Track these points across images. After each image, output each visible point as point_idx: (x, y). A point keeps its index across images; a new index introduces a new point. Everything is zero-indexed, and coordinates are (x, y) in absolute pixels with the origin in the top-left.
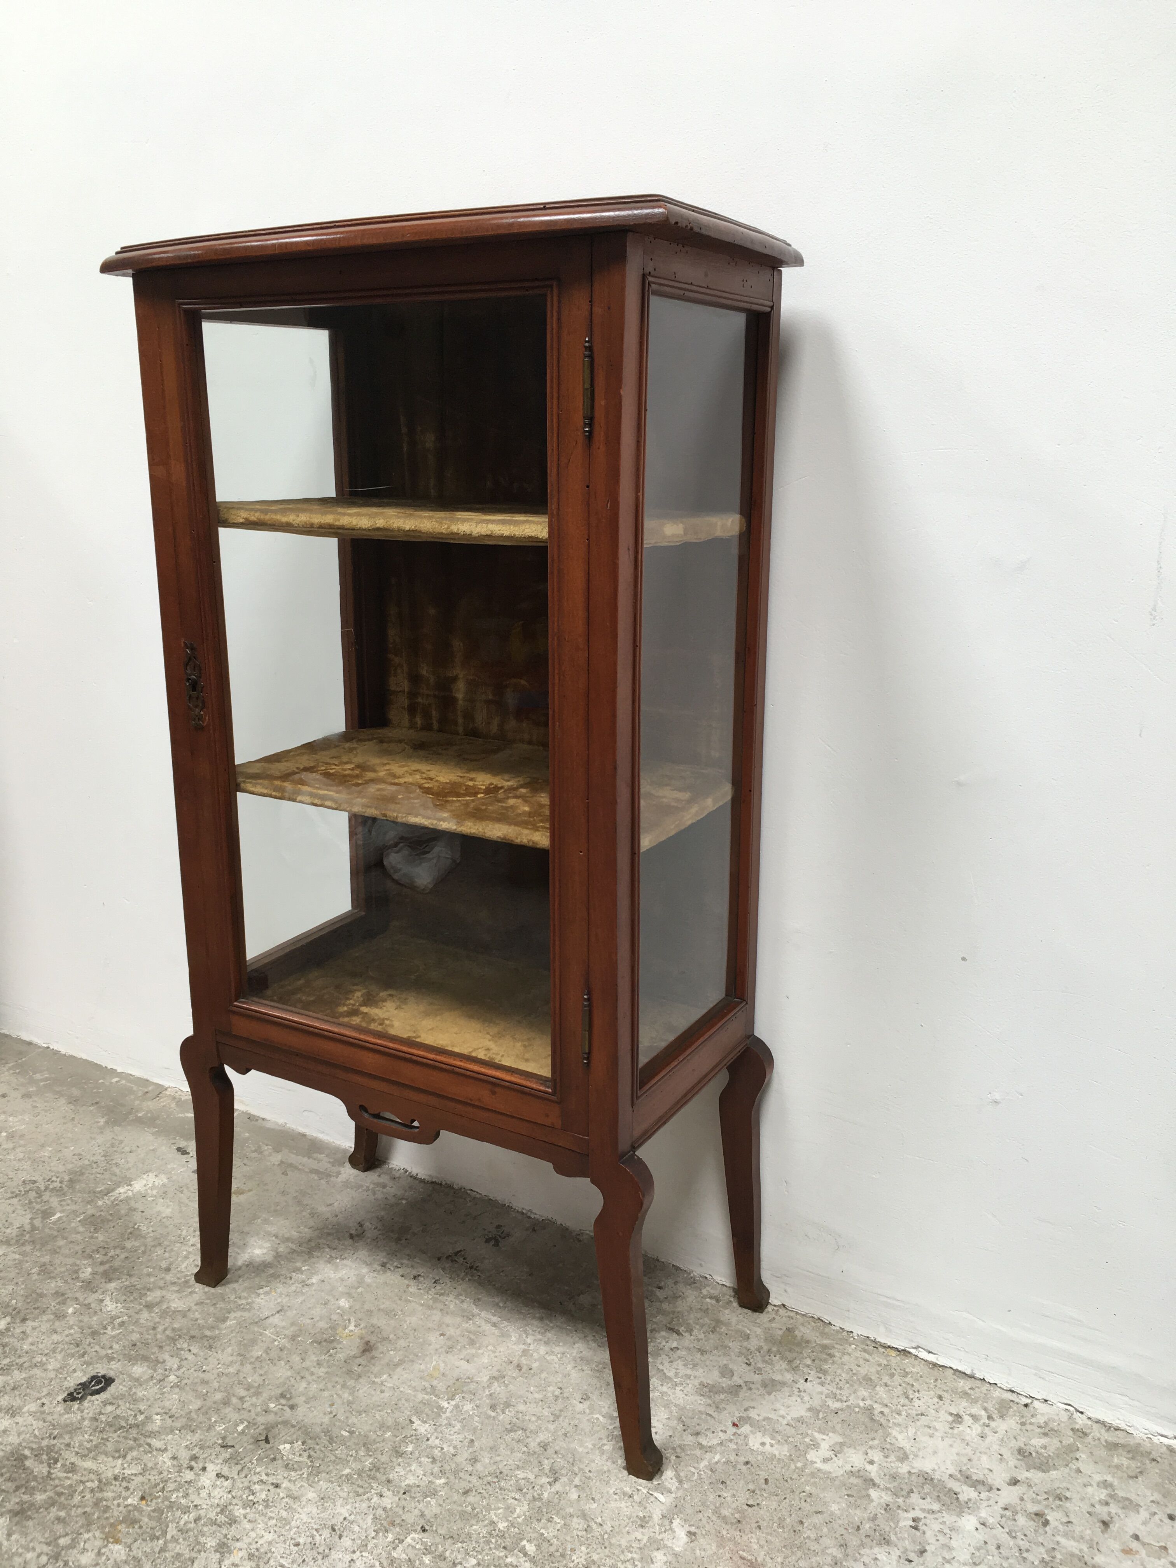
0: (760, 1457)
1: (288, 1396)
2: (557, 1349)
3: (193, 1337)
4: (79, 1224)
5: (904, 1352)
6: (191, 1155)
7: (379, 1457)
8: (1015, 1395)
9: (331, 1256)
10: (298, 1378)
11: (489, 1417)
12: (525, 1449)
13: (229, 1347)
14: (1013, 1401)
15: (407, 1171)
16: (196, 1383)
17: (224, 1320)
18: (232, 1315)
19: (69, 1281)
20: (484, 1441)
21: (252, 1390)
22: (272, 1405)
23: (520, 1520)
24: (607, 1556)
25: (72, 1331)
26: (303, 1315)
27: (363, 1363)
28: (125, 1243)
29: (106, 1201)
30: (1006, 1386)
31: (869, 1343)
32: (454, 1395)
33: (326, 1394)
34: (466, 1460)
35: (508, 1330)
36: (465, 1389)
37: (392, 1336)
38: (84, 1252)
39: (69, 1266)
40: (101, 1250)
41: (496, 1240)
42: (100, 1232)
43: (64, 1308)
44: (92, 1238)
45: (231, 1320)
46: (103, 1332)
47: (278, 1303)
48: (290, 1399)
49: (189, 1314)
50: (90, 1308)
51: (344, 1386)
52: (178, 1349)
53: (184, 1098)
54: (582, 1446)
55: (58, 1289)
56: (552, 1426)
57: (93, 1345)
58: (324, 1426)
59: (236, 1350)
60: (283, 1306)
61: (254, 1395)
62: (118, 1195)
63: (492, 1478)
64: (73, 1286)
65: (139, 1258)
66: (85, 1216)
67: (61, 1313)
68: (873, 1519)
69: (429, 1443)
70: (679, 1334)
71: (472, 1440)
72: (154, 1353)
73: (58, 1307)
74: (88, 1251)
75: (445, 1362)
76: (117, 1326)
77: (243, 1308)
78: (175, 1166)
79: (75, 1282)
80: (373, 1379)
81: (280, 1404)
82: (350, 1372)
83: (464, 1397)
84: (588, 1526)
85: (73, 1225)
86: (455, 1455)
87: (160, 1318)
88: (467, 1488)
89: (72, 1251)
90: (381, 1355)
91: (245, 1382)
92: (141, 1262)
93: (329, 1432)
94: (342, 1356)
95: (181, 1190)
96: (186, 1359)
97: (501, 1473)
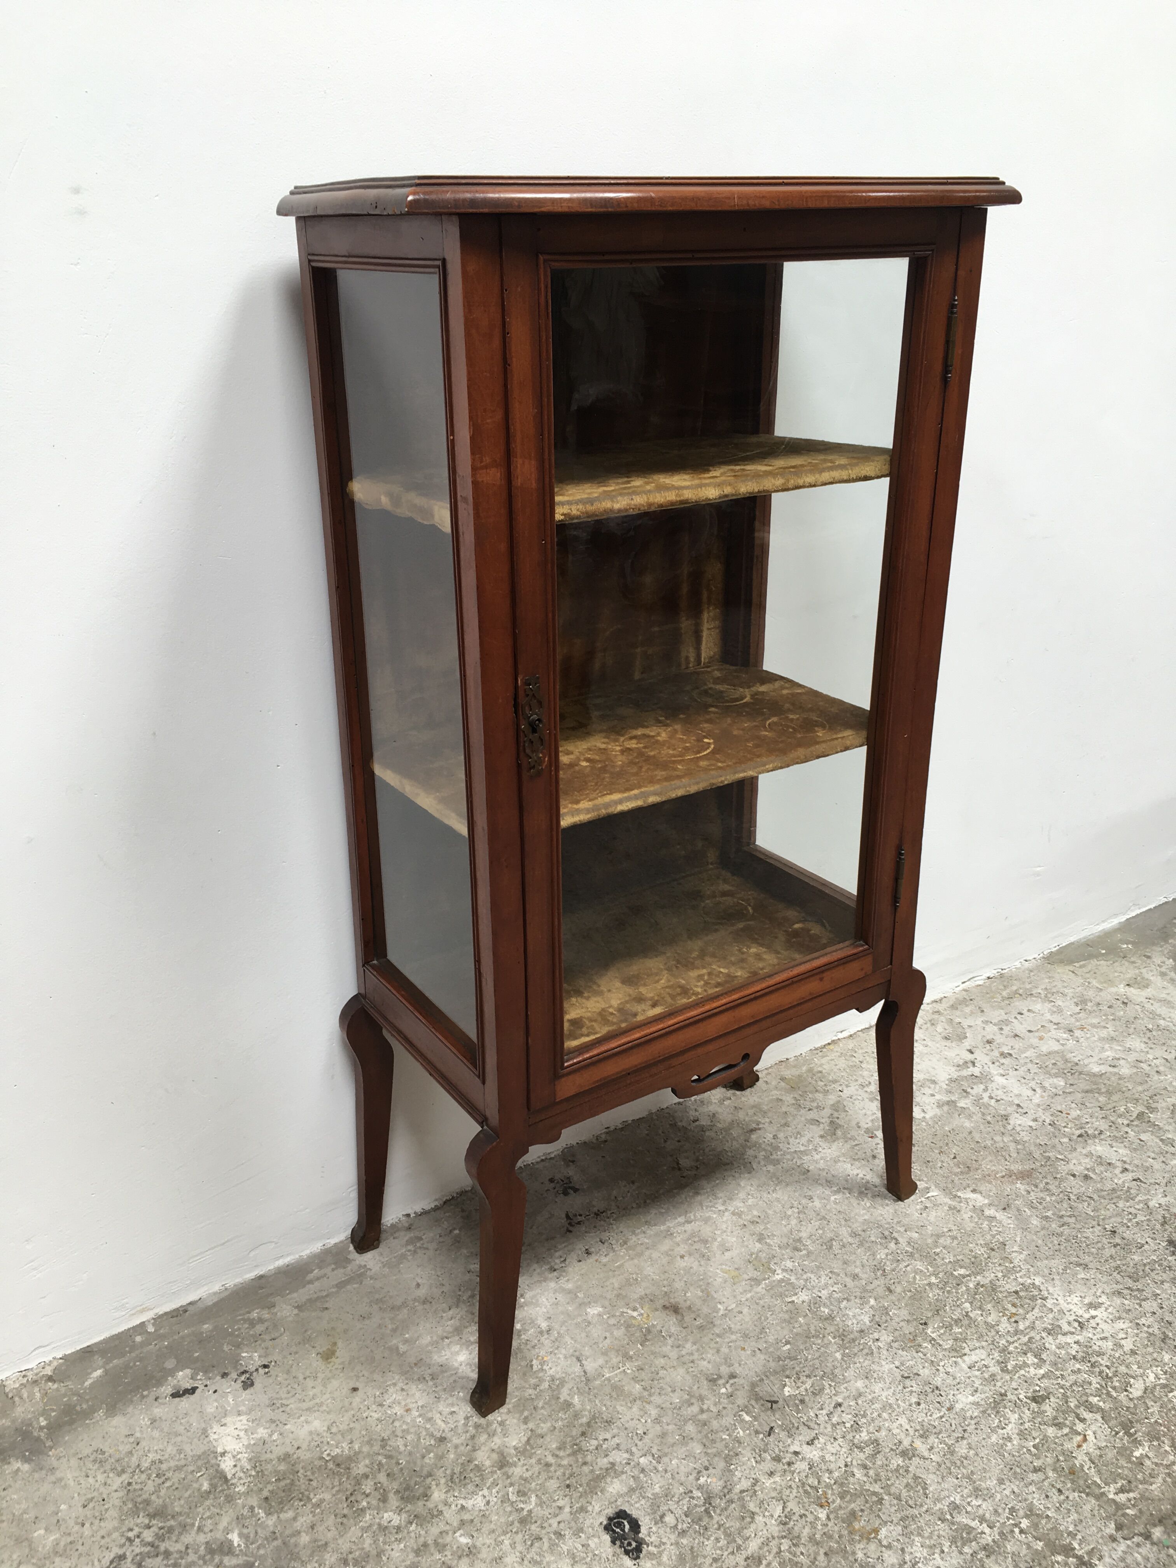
1: (715, 1377)
2: (742, 1195)
3: (583, 1434)
4: (274, 1518)
6: (201, 1386)
7: (827, 1331)
10: (692, 1365)
11: (807, 1255)
12: (854, 1246)
13: (615, 1407)
16: (661, 1442)
17: (568, 1405)
18: (564, 1397)
19: (399, 1536)
20: (836, 1266)
21: (693, 1400)
22: (724, 1391)
23: (930, 1269)
24: (982, 1236)
25: (507, 1542)
26: (596, 1343)
27: (693, 1316)
28: (354, 1474)
29: (242, 1482)
32: (769, 1269)
33: (725, 1350)
34: (853, 1281)
35: (701, 1216)
36: (764, 1261)
37: (665, 1289)
38: (345, 1516)
39: (365, 1535)
40: (353, 1498)
41: (570, 1188)
42: (312, 1496)
43: (455, 1547)
44: (318, 1505)
45: (572, 1398)
46: (525, 1513)
47: (566, 1357)
48: (720, 1377)
49: (539, 1431)
50: (472, 1521)
51: (718, 1336)
52: (597, 1449)
53: (48, 1371)
54: (863, 1215)
55: (409, 1550)
56: (833, 1225)
57: (545, 1525)
58: (771, 1360)
59: (624, 1403)
60: (572, 1355)
61: (702, 1401)
62: (238, 1468)
63: (879, 1273)
64: (413, 1535)
65: (398, 1464)
66: (260, 1508)
67: (463, 1550)
68: (983, 1114)
69: (823, 1297)
70: (760, 1129)
71: (831, 1272)
72: (592, 1471)
73: (448, 1553)
74: (346, 1511)
75: (721, 1264)
76: (522, 1498)
77: (558, 1386)
78: (215, 1404)
79: (405, 1531)
80: (720, 1315)
81: (724, 1384)
82: (701, 1328)
83: (775, 1264)
84: (949, 1236)
85: (270, 1523)
86: (845, 1286)
87: (531, 1458)
88: (885, 1289)
89: (333, 1529)
90: (689, 1302)
91: (679, 1405)
92: (408, 1462)
93: (779, 1358)
94: (675, 1329)
95: (278, 1405)
96: (618, 1445)
97: (875, 1266)
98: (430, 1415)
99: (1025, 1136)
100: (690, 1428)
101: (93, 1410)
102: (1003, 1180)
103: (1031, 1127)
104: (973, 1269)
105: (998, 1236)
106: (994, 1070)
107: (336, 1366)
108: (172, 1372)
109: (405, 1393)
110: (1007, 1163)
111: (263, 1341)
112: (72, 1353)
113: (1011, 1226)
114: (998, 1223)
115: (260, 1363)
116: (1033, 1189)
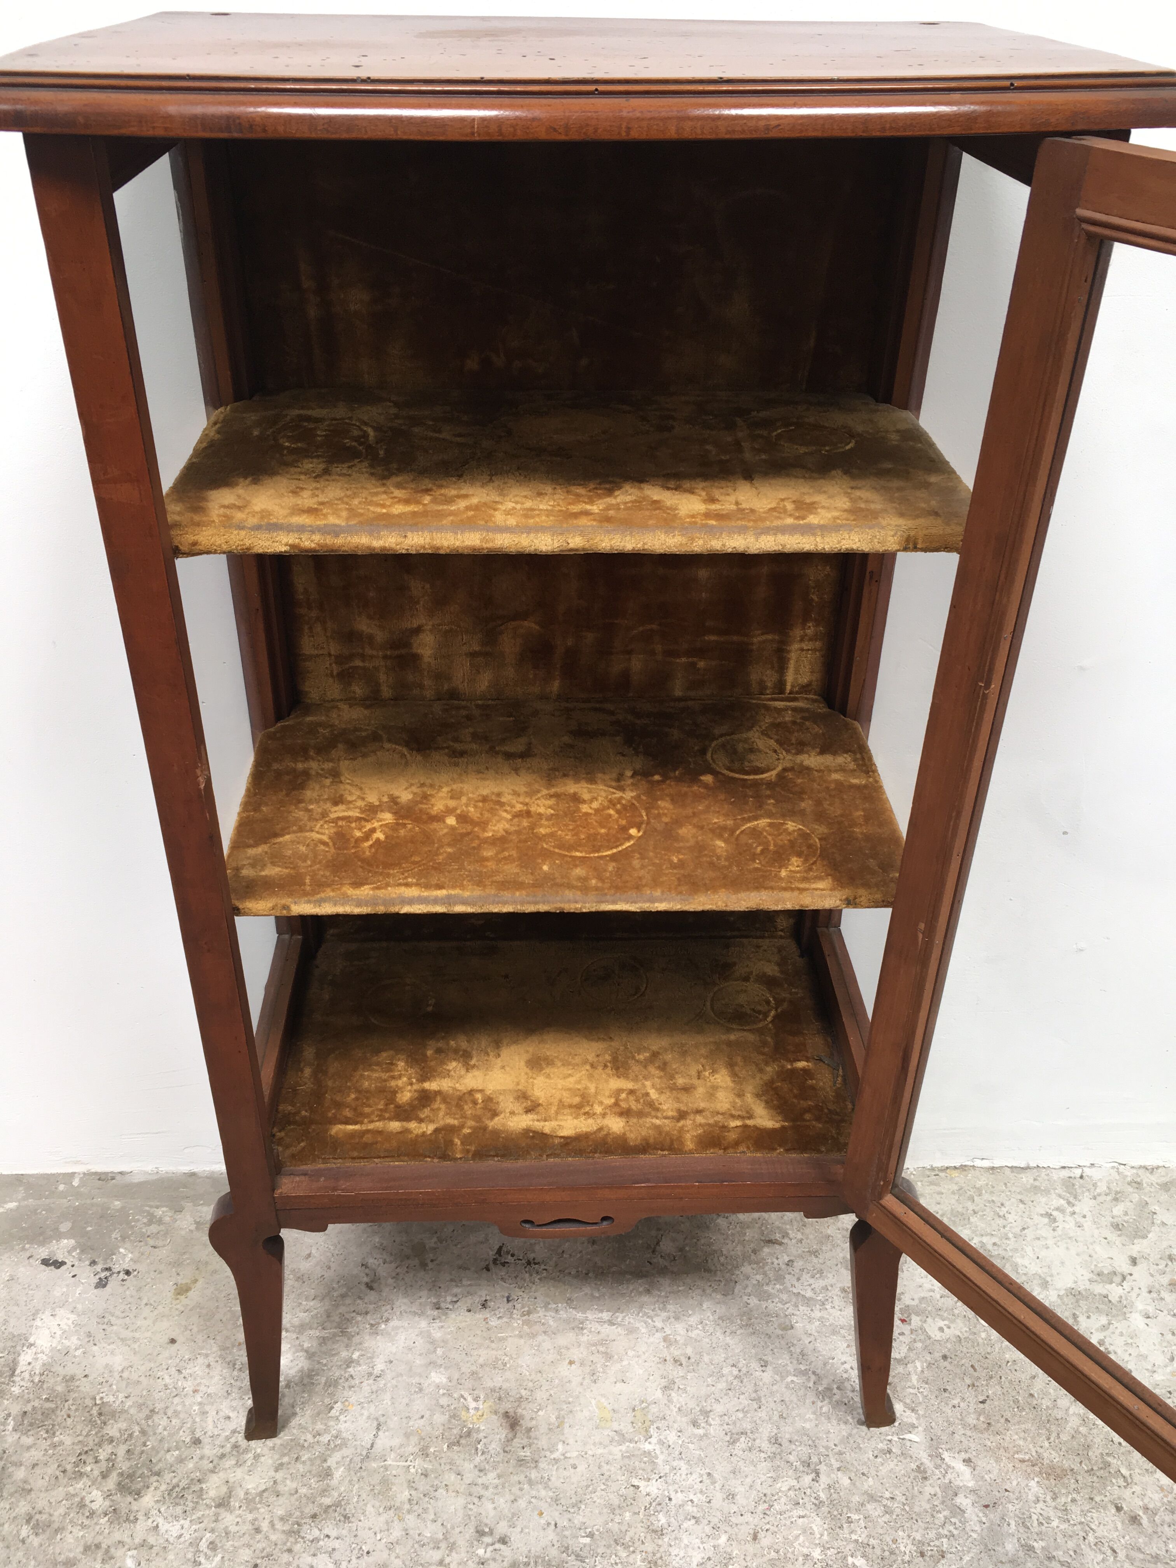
0: (949, 1345)
1: (487, 1530)
2: (693, 1320)
3: (314, 1516)
4: (16, 1436)
5: (963, 1168)
6: (69, 1264)
7: (642, 1548)
8: (1067, 1170)
9: (372, 1325)
10: (476, 1500)
11: (701, 1438)
12: (762, 1455)
13: (366, 1505)
14: (1070, 1177)
17: (327, 1474)
18: (331, 1462)
19: (86, 1522)
20: (721, 1470)
21: (443, 1545)
22: (481, 1552)
23: (825, 1537)
24: (927, 1528)
26: (409, 1418)
27: (525, 1441)
28: (105, 1431)
29: (22, 1383)
30: (1056, 1164)
31: (930, 1171)
32: (647, 1431)
33: (522, 1503)
34: (724, 1499)
35: (629, 1323)
36: (650, 1417)
37: (523, 1392)
38: (64, 1472)
39: (64, 1502)
40: (83, 1457)
42: (58, 1433)
44: (54, 1446)
45: (337, 1469)
47: (369, 1418)
48: (491, 1532)
49: (280, 1488)
50: (151, 1547)
51: (531, 1482)
52: (312, 1541)
54: (805, 1421)
55: (82, 1542)
56: (762, 1414)
58: (557, 1545)
59: (377, 1504)
60: (377, 1419)
61: (451, 1551)
62: (30, 1367)
63: (763, 1507)
64: (98, 1528)
65: (145, 1445)
66: (14, 1419)
69: (674, 1502)
70: (781, 1244)
71: (709, 1474)
74: (69, 1467)
75: (603, 1395)
76: (209, 1552)
77: (336, 1446)
78: (65, 1290)
79: (95, 1520)
80: (552, 1457)
81: (488, 1545)
82: (521, 1462)
83: (658, 1428)
84: (885, 1506)
85: (10, 1440)
86: (709, 1502)
87: (250, 1512)
88: (752, 1532)
89: (47, 1479)
90: (534, 1422)
91: (426, 1541)
92: (153, 1448)
93: (567, 1548)
94: (495, 1447)
95: (106, 1320)
96: (334, 1550)
97: (765, 1495)
98: (207, 1408)
102: (1018, 1465)
105: (945, 1540)
106: (1142, 1304)
107: (178, 1306)
108: (59, 1236)
109: (207, 1370)
110: (1046, 1444)
111: (146, 1244)
112: (8, 1175)
113: (975, 1535)
114: (960, 1522)
115: (126, 1267)
116: (1048, 1498)
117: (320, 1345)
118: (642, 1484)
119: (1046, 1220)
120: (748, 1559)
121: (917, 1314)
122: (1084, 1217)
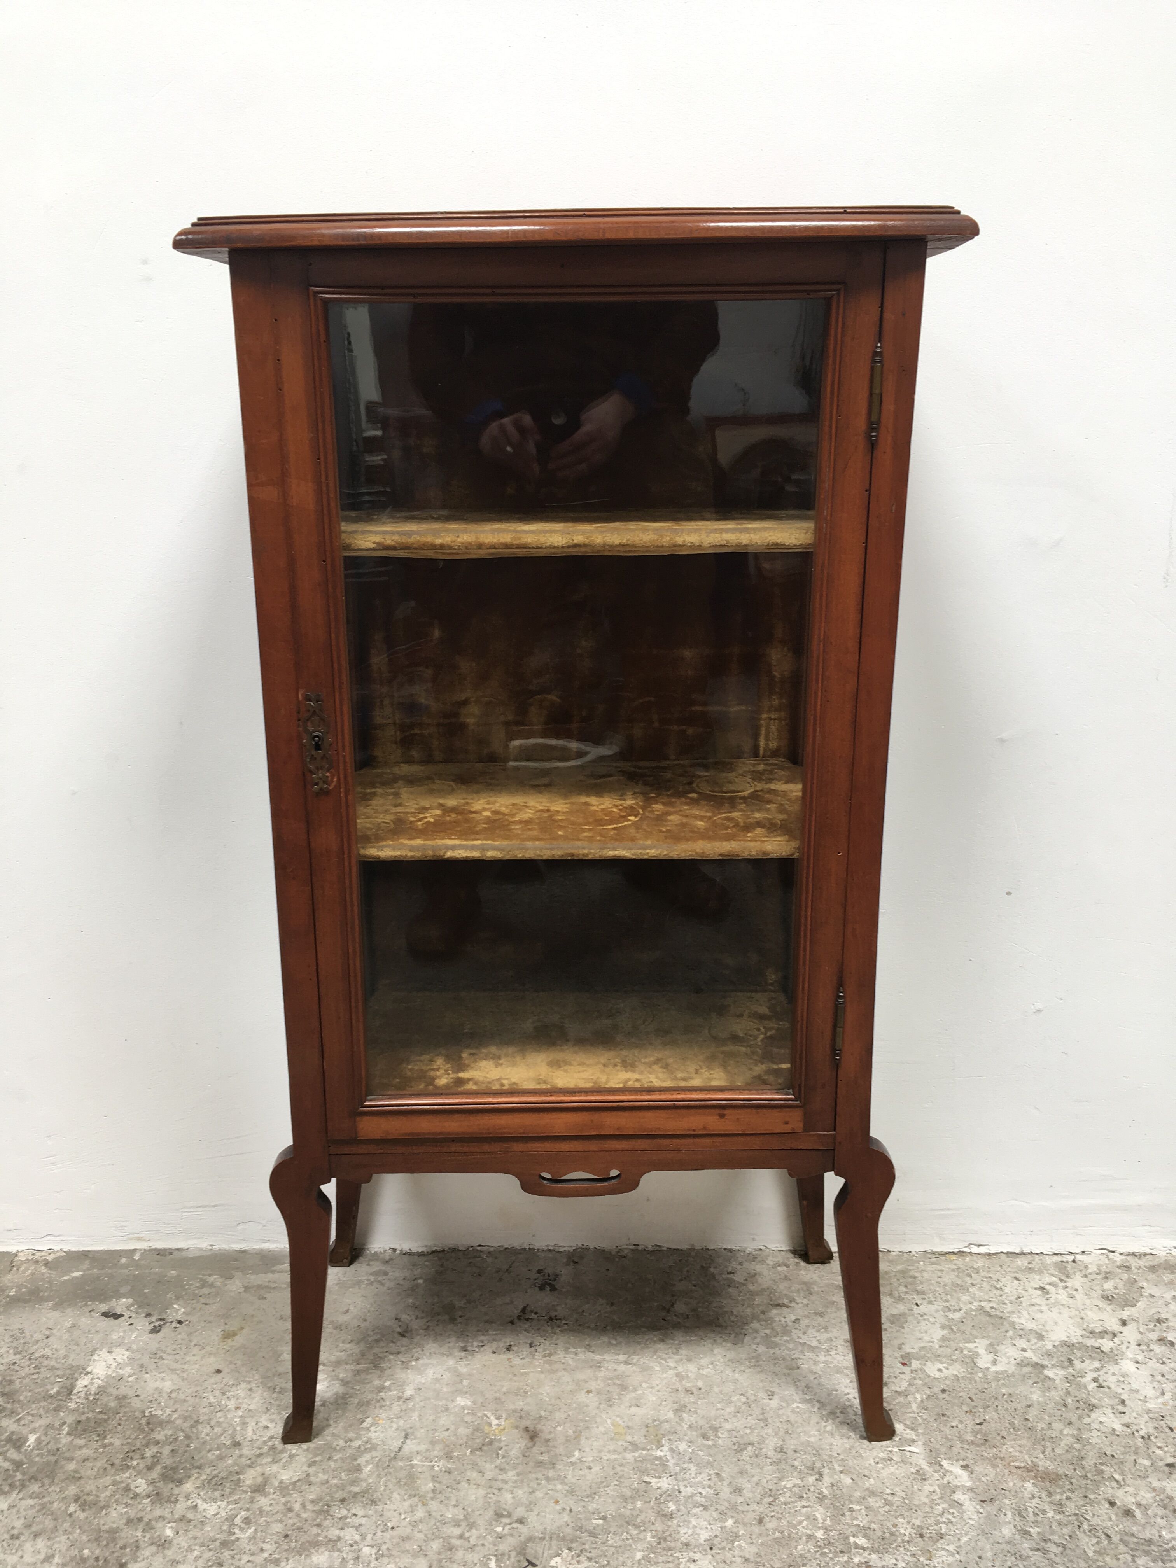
0: (947, 1382)
1: (505, 1513)
2: (704, 1361)
3: (343, 1500)
4: (70, 1439)
5: (961, 1253)
6: (126, 1316)
7: (653, 1527)
8: (1060, 1256)
9: (403, 1362)
10: (496, 1492)
11: (709, 1447)
12: (768, 1460)
13: (392, 1493)
14: (1063, 1262)
15: (395, 1250)
16: (398, 1544)
17: (358, 1469)
18: (361, 1461)
19: (130, 1502)
20: (728, 1471)
21: (464, 1524)
22: (499, 1529)
23: (828, 1522)
24: (925, 1517)
25: (196, 1553)
26: (435, 1430)
27: (543, 1449)
28: (152, 1436)
29: (78, 1400)
30: (1051, 1251)
31: (929, 1256)
32: (659, 1442)
33: (539, 1494)
34: (731, 1493)
35: (644, 1363)
36: (662, 1432)
37: (543, 1413)
38: (112, 1465)
39: (110, 1487)
40: (131, 1454)
41: (550, 1285)
42: (108, 1437)
43: (158, 1533)
44: (105, 1446)
45: (366, 1466)
46: (233, 1538)
47: (397, 1429)
48: (509, 1515)
49: (313, 1479)
50: (190, 1521)
51: (548, 1479)
52: (340, 1519)
53: (50, 1258)
54: (810, 1436)
55: (126, 1516)
56: (769, 1431)
57: (237, 1557)
58: (571, 1525)
59: (403, 1492)
61: (471, 1528)
62: (85, 1389)
63: (767, 1499)
64: (140, 1506)
65: (188, 1446)
66: (69, 1426)
67: (160, 1540)
68: (1068, 1393)
69: (683, 1494)
70: (787, 1307)
71: (717, 1474)
72: (318, 1535)
73: (148, 1535)
74: (117, 1462)
75: (618, 1416)
76: (243, 1525)
77: (366, 1449)
78: (121, 1334)
79: (139, 1500)
80: (569, 1460)
81: (506, 1524)
82: (539, 1464)
83: (669, 1440)
84: (885, 1500)
85: (64, 1441)
86: (717, 1494)
87: (284, 1496)
88: (758, 1517)
89: (96, 1469)
90: (552, 1435)
91: (447, 1520)
92: (196, 1448)
93: (581, 1527)
94: (515, 1452)
95: (158, 1356)
96: (360, 1525)
97: (771, 1490)
98: (247, 1420)
99: (1095, 1438)
100: (436, 1545)
101: (47, 1300)
102: (1014, 1470)
103: (1114, 1430)
104: (876, 1545)
105: (943, 1526)
106: (1132, 1353)
107: (225, 1347)
108: (118, 1296)
109: (249, 1393)
110: (1041, 1456)
111: (198, 1302)
112: (75, 1252)
113: (972, 1522)
114: (958, 1512)
115: (179, 1318)
116: (1044, 1495)
117: (355, 1375)
118: (653, 1481)
119: (1039, 1292)
120: (754, 1537)
121: (917, 1359)
122: (1077, 1290)
